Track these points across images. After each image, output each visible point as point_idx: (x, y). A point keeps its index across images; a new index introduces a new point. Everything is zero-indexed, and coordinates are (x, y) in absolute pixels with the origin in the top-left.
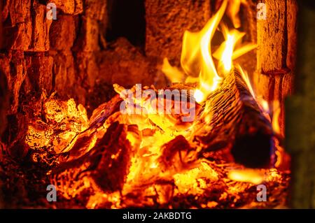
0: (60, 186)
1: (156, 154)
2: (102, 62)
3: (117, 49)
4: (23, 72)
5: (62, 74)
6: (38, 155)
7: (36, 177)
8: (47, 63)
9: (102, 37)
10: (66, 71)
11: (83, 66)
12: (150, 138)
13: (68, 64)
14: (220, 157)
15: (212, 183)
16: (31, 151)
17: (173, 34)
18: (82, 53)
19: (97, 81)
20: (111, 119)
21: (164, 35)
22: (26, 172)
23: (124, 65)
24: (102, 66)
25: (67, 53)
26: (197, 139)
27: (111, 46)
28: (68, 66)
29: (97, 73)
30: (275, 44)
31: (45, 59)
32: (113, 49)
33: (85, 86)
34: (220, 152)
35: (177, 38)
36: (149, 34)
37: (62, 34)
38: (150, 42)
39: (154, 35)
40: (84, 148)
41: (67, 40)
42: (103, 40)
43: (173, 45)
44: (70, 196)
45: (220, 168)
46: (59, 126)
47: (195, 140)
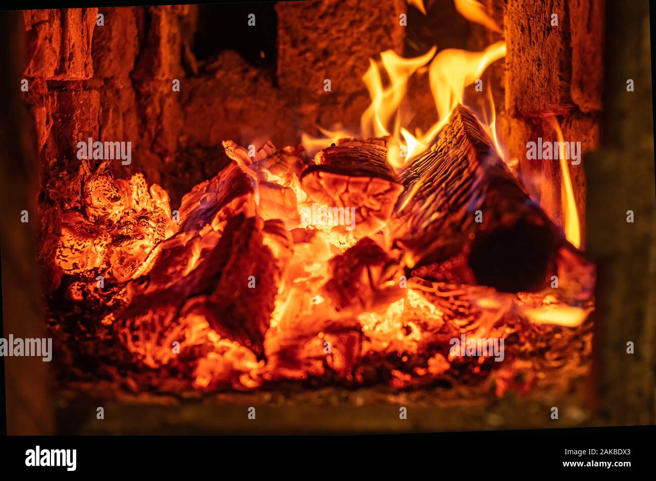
0: (140, 343)
1: (321, 278)
2: (190, 100)
3: (220, 74)
4: (48, 122)
5: (115, 126)
6: (83, 287)
7: (83, 328)
8: (88, 104)
9: (188, 50)
10: (121, 121)
11: (154, 110)
12: (307, 246)
13: (124, 105)
14: (449, 275)
15: (431, 331)
16: (68, 279)
17: (332, 41)
18: (152, 84)
19: (182, 139)
20: (227, 211)
21: (315, 44)
22: (63, 320)
23: (236, 105)
24: (189, 109)
25: (122, 83)
26: (400, 244)
27: (208, 68)
28: (125, 109)
29: (181, 123)
30: (543, 58)
31: (84, 95)
32: (212, 74)
33: (158, 150)
34: (448, 265)
35: (342, 50)
36: (285, 43)
37: (113, 44)
38: (288, 59)
39: (294, 44)
40: (178, 268)
41: (122, 55)
42: (191, 57)
43: (333, 63)
44: (158, 361)
45: (447, 299)
46: (120, 228)
47: (394, 246)
